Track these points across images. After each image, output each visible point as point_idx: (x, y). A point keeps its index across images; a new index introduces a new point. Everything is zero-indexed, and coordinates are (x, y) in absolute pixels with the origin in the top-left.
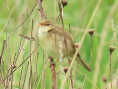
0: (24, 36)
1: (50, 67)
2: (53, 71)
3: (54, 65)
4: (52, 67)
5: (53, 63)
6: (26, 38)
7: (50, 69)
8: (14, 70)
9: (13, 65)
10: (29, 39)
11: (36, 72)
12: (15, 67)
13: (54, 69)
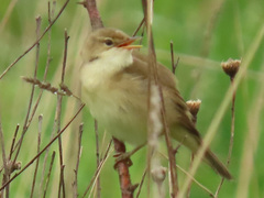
0: (38, 83)
1: (116, 166)
2: (123, 180)
3: (127, 162)
4: (122, 166)
5: (125, 155)
6: (47, 87)
7: (116, 174)
8: (12, 175)
9: (9, 163)
10: (54, 90)
11: (75, 183)
12: (14, 168)
13: (127, 175)
